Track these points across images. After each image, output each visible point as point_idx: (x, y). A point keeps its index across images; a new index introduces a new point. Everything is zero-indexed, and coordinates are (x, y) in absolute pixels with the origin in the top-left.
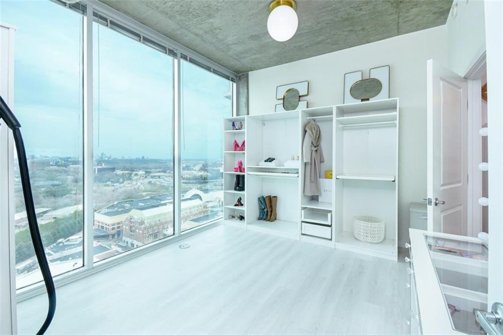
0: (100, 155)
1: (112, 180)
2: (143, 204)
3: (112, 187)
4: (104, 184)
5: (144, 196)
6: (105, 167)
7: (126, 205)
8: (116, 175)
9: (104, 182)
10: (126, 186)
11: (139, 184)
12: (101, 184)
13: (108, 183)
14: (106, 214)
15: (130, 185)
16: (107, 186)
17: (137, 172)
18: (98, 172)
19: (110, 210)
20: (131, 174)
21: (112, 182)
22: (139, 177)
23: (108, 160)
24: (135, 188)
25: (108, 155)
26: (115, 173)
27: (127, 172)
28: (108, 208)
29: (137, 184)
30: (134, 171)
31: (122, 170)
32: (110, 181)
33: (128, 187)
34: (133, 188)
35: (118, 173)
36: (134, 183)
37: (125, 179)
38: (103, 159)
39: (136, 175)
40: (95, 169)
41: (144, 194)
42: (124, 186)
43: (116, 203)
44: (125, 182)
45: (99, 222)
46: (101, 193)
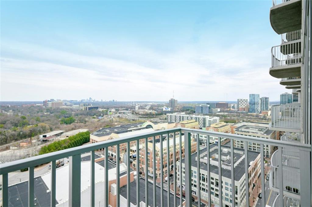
0: (89, 99)
1: (96, 114)
2: (117, 130)
3: (97, 119)
4: (92, 117)
5: (115, 125)
6: (93, 106)
7: (107, 130)
8: (99, 112)
9: (92, 116)
10: (105, 118)
11: (112, 117)
12: (90, 117)
13: (94, 116)
14: (96, 135)
15: (107, 118)
16: (94, 118)
17: (111, 110)
18: (88, 110)
19: (98, 133)
20: (107, 111)
21: (97, 116)
22: (112, 113)
23: (94, 102)
24: (110, 120)
25: (93, 99)
26: (98, 110)
27: (105, 110)
28: (97, 132)
29: (111, 117)
30: (109, 109)
31: (102, 109)
32: (96, 115)
33: (106, 119)
34: (109, 119)
35: (100, 111)
36: (109, 117)
37: (104, 114)
38: (91, 102)
39: (110, 111)
40: (87, 107)
41: (116, 123)
42: (104, 118)
43: (101, 129)
44: (104, 116)
45: (92, 140)
46: (92, 122)
